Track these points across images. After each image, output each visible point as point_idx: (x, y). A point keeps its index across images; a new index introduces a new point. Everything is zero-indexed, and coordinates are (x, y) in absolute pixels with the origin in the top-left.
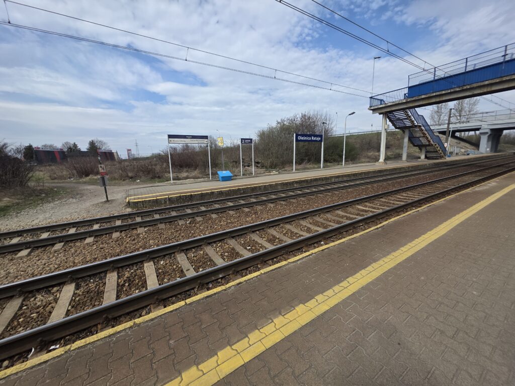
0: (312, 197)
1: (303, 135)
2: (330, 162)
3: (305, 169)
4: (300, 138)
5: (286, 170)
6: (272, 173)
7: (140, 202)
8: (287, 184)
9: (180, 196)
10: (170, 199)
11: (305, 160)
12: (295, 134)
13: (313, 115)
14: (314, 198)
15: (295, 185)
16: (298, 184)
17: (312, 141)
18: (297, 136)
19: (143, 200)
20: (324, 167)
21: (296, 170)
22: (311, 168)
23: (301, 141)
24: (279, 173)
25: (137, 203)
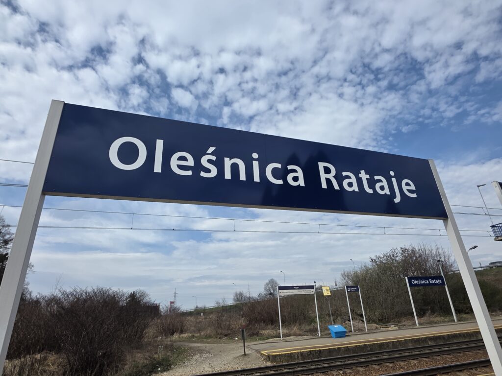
0: (459, 354)
1: (417, 278)
2: (466, 313)
3: (431, 324)
4: (414, 282)
5: (405, 325)
6: (390, 329)
7: (277, 355)
8: (419, 341)
9: (310, 351)
10: (302, 354)
11: (428, 310)
12: (406, 278)
13: (419, 250)
14: (462, 356)
15: (430, 343)
16: (433, 341)
17: (430, 284)
18: (410, 279)
19: (280, 353)
20: (459, 320)
21: (420, 324)
22: (440, 322)
23: (416, 285)
24: (400, 329)
25: (275, 356)
